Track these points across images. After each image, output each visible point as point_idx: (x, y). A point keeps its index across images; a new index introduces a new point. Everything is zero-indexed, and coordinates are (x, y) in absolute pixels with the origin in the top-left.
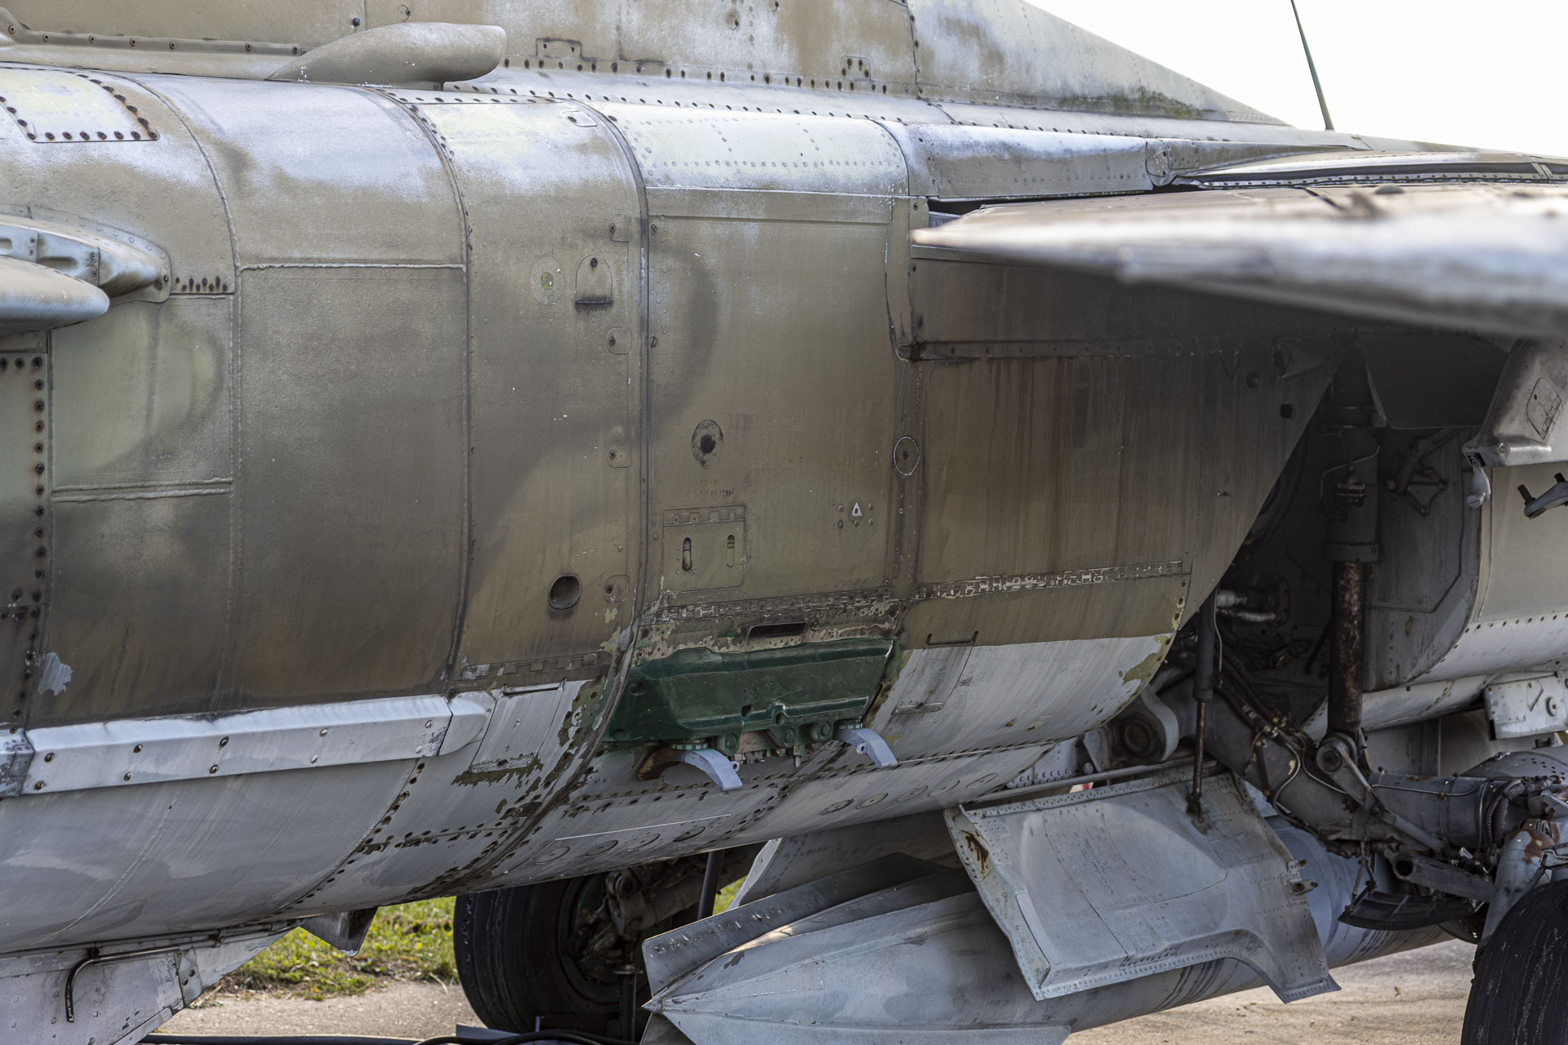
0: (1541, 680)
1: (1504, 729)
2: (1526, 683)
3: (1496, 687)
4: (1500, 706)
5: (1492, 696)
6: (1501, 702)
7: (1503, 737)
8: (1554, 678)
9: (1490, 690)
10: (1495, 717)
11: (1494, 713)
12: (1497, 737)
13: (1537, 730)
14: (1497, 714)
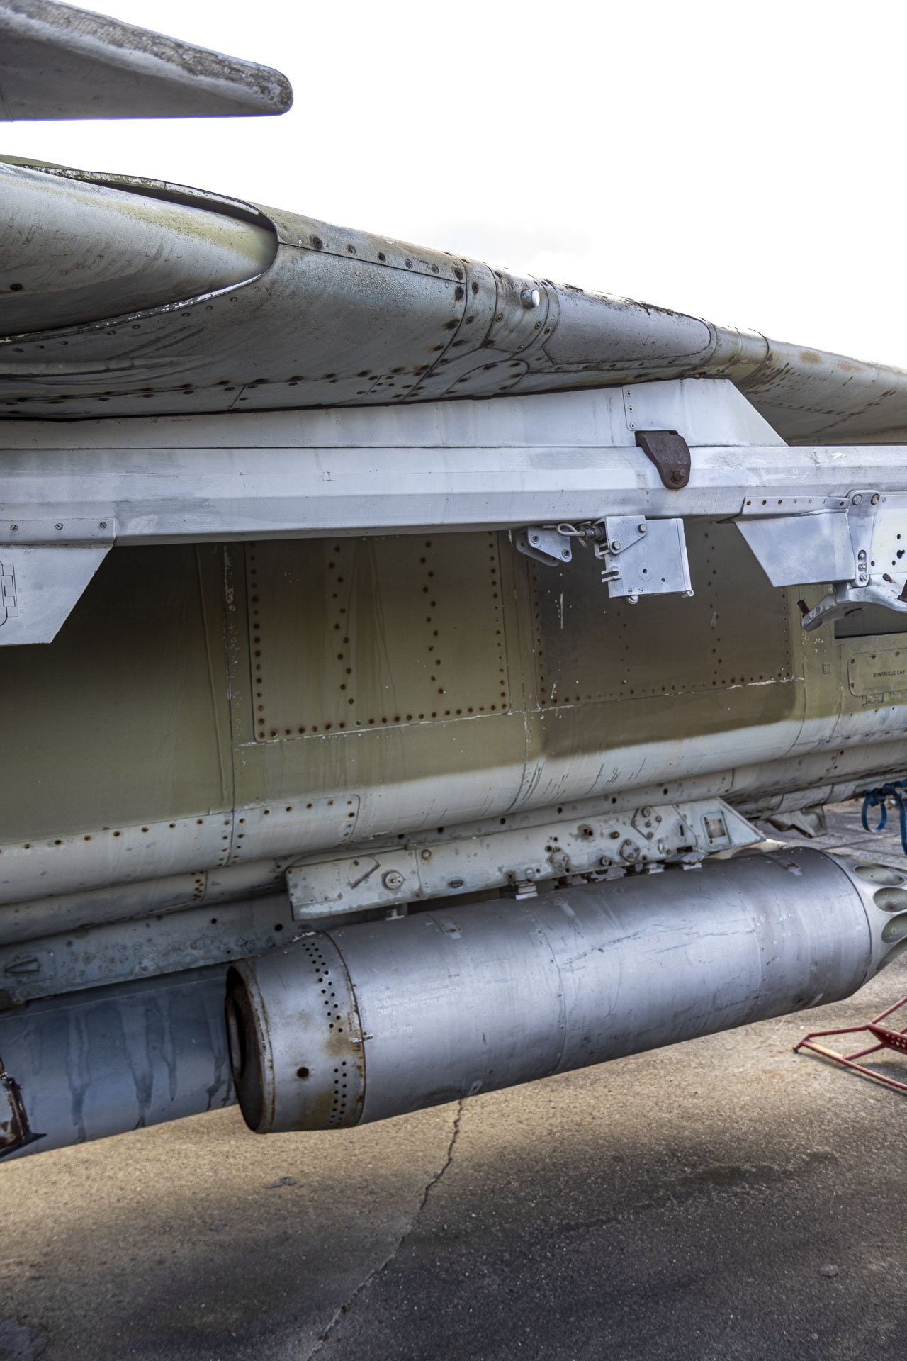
0: (377, 857)
1: (304, 910)
2: (352, 861)
3: (298, 870)
4: (300, 887)
5: (292, 878)
6: (301, 884)
7: (302, 918)
8: (403, 852)
9: (290, 872)
10: (294, 900)
11: (292, 895)
12: (295, 918)
13: (360, 906)
14: (296, 895)
